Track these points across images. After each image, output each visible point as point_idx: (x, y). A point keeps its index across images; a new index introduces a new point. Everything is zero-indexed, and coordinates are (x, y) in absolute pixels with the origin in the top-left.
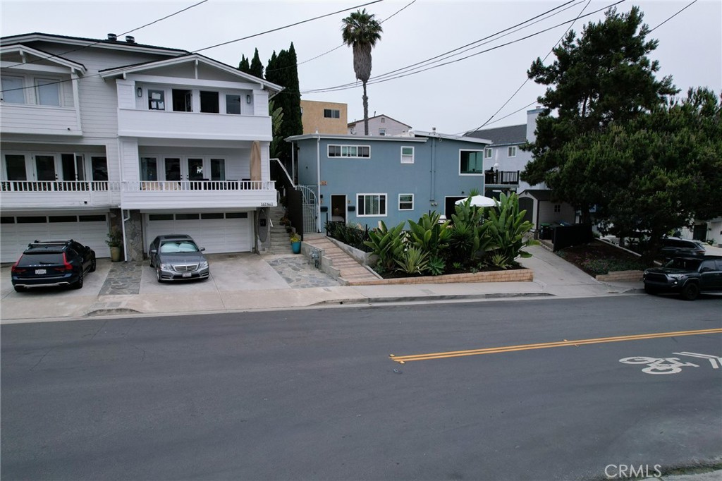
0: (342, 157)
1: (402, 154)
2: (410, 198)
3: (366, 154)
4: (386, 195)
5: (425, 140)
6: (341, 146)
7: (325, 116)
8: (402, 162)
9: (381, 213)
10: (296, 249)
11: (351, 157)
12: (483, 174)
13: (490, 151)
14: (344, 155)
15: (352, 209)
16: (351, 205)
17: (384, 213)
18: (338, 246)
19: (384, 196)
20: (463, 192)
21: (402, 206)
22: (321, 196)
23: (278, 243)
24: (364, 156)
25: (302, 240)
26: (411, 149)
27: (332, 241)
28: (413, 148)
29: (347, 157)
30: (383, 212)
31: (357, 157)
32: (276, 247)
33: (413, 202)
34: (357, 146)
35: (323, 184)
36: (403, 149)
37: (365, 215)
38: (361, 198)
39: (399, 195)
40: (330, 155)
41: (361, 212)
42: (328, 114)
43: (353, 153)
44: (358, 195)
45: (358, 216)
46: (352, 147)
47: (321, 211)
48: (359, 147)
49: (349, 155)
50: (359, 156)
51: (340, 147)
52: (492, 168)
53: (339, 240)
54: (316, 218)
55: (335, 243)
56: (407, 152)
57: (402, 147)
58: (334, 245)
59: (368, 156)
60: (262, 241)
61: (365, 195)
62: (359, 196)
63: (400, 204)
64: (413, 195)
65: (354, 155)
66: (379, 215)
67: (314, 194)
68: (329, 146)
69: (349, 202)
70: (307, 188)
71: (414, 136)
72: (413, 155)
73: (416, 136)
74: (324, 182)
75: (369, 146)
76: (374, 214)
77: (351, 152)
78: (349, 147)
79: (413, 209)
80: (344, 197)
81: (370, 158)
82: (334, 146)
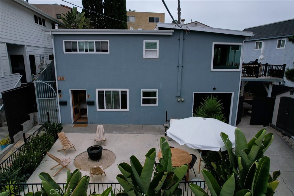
0: (78, 52)
1: (144, 49)
2: (154, 94)
3: (104, 48)
4: (127, 90)
5: (170, 33)
6: (78, 41)
7: (150, 22)
8: (144, 57)
9: (122, 108)
11: (89, 53)
12: (240, 69)
13: (261, 43)
14: (80, 51)
15: (91, 103)
16: (91, 99)
17: (126, 107)
19: (126, 91)
20: (214, 89)
21: (145, 102)
22: (60, 91)
24: (103, 51)
26: (156, 44)
28: (158, 41)
29: (84, 53)
30: (124, 106)
31: (95, 52)
33: (157, 97)
34: (94, 41)
36: (146, 43)
37: (105, 110)
38: (101, 93)
39: (142, 90)
40: (67, 50)
41: (102, 107)
42: (151, 20)
43: (91, 48)
44: (97, 90)
45: (98, 110)
46: (90, 43)
47: (60, 105)
48: (96, 42)
49: (86, 51)
50: (97, 51)
51: (76, 42)
52: (257, 60)
54: (57, 111)
56: (148, 45)
57: (145, 41)
59: (107, 51)
61: (105, 90)
62: (99, 91)
63: (143, 99)
64: (157, 90)
65: (92, 50)
66: (120, 110)
67: (53, 88)
68: (65, 42)
69: (88, 96)
70: (46, 83)
71: (158, 29)
72: (158, 49)
73: (160, 28)
74: (62, 78)
75: (108, 41)
76: (115, 108)
77: (88, 47)
78: (87, 42)
79: (157, 105)
80: (84, 92)
81: (109, 53)
82: (70, 42)
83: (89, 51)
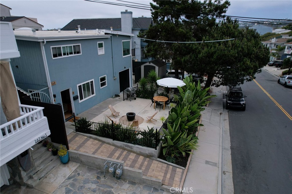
0: (63, 56)
1: (98, 48)
2: (105, 78)
4: (93, 80)
5: (108, 36)
6: (62, 46)
8: (99, 54)
9: (92, 94)
10: (66, 160)
11: (70, 56)
12: (131, 54)
14: (64, 54)
15: (76, 98)
16: (75, 95)
18: (104, 142)
20: (125, 67)
22: (55, 96)
23: (40, 161)
25: (68, 149)
27: (91, 137)
28: (103, 42)
29: (66, 56)
30: (93, 92)
31: (73, 55)
32: (42, 167)
33: (106, 80)
34: (72, 45)
35: (53, 84)
36: (99, 44)
37: (84, 100)
38: (80, 87)
39: (99, 78)
40: (55, 56)
41: (81, 98)
43: (71, 52)
44: (78, 86)
45: (80, 101)
46: (69, 47)
48: (74, 46)
49: (68, 55)
50: (75, 53)
51: (60, 48)
53: (100, 136)
55: (96, 139)
56: (101, 45)
57: (98, 42)
58: (97, 141)
59: (78, 53)
60: (25, 170)
61: (82, 84)
63: (101, 84)
64: (106, 75)
65: (71, 53)
66: (92, 96)
67: (47, 95)
68: (52, 48)
69: (73, 93)
70: (41, 92)
71: (104, 34)
72: (104, 48)
73: (106, 34)
74: (53, 83)
75: (80, 44)
76: (88, 96)
77: (68, 51)
78: (67, 46)
79: (106, 85)
80: (68, 91)
81: (81, 54)
82: (56, 48)
83: (70, 54)
